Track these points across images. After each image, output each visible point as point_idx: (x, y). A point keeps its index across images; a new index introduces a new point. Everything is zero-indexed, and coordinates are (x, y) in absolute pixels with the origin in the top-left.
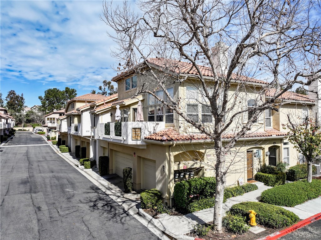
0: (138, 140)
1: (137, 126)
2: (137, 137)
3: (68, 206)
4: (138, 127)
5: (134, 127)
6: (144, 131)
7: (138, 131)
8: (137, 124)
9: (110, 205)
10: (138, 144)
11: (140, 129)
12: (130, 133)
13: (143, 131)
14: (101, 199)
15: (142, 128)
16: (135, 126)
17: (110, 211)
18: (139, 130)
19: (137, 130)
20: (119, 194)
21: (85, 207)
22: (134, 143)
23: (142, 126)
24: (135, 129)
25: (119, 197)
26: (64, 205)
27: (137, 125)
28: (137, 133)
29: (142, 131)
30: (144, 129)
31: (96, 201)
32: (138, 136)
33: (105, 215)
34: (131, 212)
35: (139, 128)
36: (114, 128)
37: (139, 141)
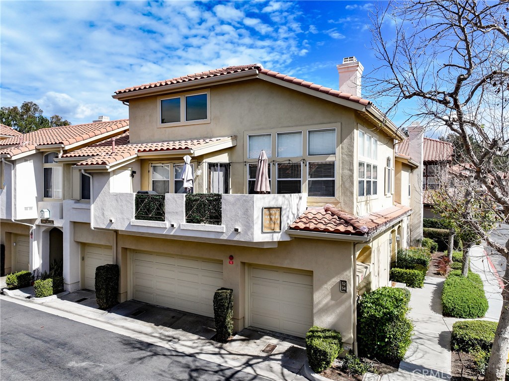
0: (275, 232)
1: (272, 204)
2: (273, 226)
4: (275, 206)
5: (267, 206)
6: (287, 213)
7: (275, 213)
8: (274, 198)
10: (276, 240)
11: (281, 208)
12: (258, 217)
13: (285, 213)
15: (284, 207)
16: (269, 202)
18: (278, 213)
19: (273, 211)
22: (266, 238)
23: (283, 204)
24: (269, 209)
27: (274, 201)
28: (273, 218)
29: (283, 213)
30: (288, 209)
32: (274, 224)
35: (279, 206)
36: (184, 206)
37: (277, 234)
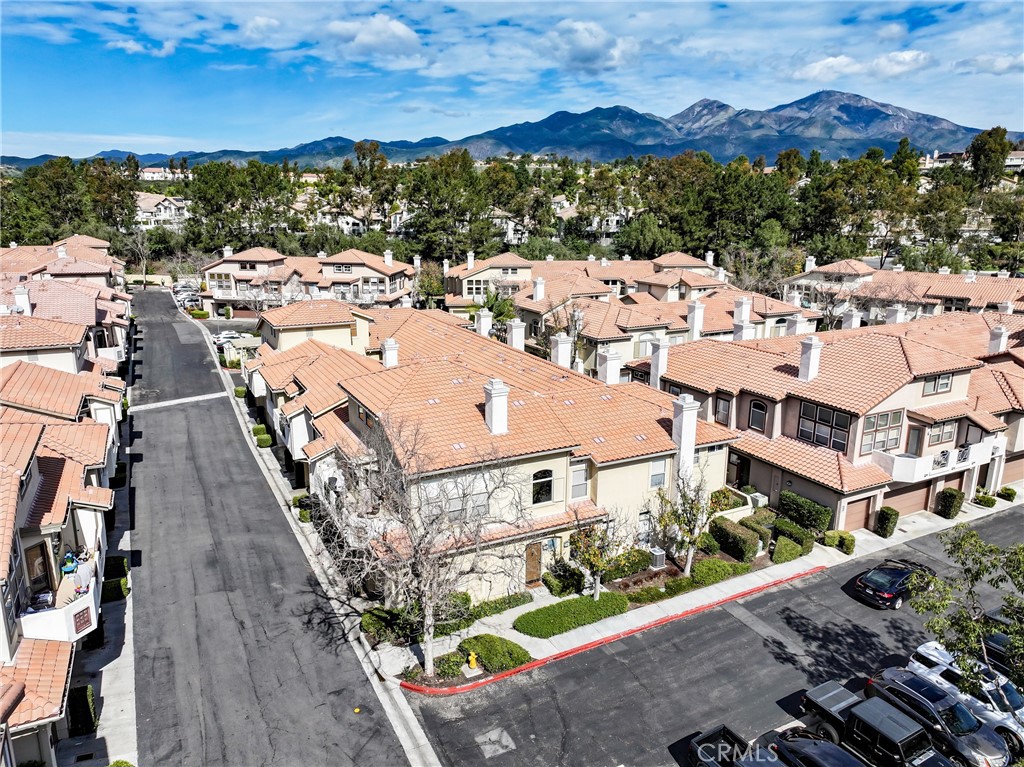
3: (277, 621)
9: (329, 621)
14: (319, 609)
17: (327, 634)
20: (344, 598)
21: (296, 624)
25: (343, 603)
26: (271, 620)
31: (312, 612)
33: (320, 640)
34: (351, 637)
